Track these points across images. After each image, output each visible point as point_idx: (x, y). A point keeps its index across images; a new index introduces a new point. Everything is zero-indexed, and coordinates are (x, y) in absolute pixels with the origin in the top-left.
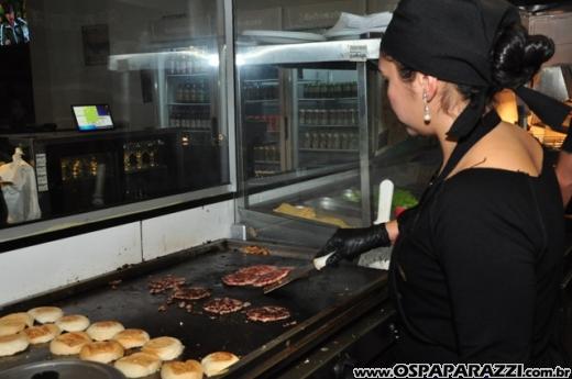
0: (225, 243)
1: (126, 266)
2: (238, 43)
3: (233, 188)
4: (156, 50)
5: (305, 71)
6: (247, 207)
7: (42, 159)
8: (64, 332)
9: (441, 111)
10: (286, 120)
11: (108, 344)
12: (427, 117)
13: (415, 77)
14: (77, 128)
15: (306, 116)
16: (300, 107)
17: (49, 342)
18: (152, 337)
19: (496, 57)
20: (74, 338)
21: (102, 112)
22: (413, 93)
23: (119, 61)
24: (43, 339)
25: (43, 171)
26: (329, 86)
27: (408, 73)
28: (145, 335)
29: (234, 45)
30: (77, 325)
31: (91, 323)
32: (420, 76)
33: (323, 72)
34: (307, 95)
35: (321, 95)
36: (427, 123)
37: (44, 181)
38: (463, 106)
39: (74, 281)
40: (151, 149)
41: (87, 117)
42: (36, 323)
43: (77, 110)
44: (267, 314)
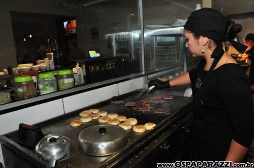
0: (141, 90)
1: (114, 97)
2: (145, 29)
3: (143, 73)
4: (112, 33)
5: (157, 37)
6: (148, 79)
7: (84, 66)
8: (101, 116)
9: (208, 49)
10: (152, 53)
11: (115, 120)
12: (203, 51)
13: (200, 37)
14: (90, 57)
15: (158, 51)
16: (156, 49)
17: (98, 119)
18: (127, 118)
19: (226, 30)
20: (105, 118)
21: (97, 52)
22: (199, 43)
23: (108, 36)
24: (96, 118)
25: (84, 70)
26: (165, 42)
27: (197, 36)
28: (125, 117)
29: (144, 30)
30: (104, 114)
31: (108, 114)
32: (202, 37)
33: (163, 38)
34: (158, 45)
35: (162, 45)
36: (203, 52)
37: (85, 72)
38: (215, 47)
39: (100, 101)
40: (113, 62)
41: (93, 54)
42: (92, 113)
43: (90, 52)
44: (160, 111)
